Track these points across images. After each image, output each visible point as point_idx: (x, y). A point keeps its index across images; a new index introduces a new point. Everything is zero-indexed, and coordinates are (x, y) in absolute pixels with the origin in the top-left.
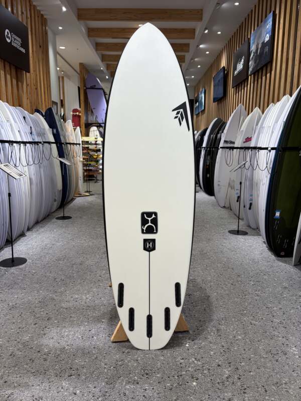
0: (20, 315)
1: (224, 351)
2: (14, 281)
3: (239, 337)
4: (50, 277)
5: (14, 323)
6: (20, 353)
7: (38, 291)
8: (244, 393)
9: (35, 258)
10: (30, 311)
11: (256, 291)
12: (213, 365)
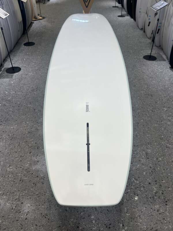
0: (19, 145)
1: (151, 171)
2: (7, 113)
3: (161, 159)
4: (31, 108)
5: (16, 152)
6: (26, 178)
7: (25, 122)
8: (166, 205)
9: (17, 89)
10: (24, 141)
11: (168, 117)
12: (146, 183)
